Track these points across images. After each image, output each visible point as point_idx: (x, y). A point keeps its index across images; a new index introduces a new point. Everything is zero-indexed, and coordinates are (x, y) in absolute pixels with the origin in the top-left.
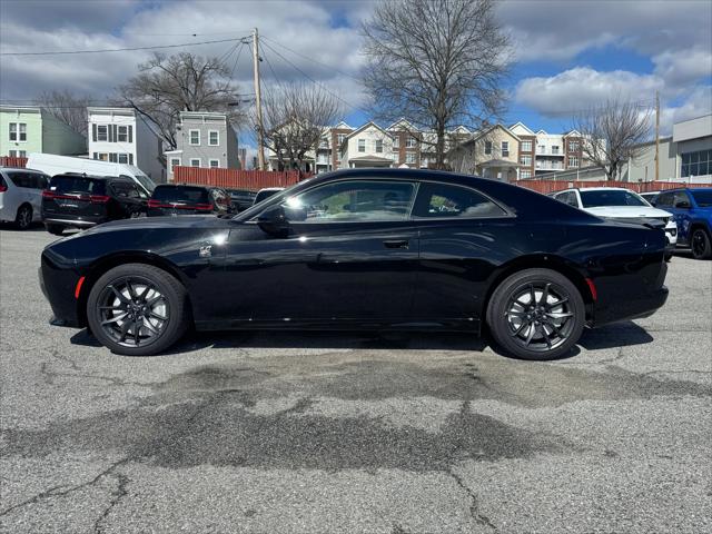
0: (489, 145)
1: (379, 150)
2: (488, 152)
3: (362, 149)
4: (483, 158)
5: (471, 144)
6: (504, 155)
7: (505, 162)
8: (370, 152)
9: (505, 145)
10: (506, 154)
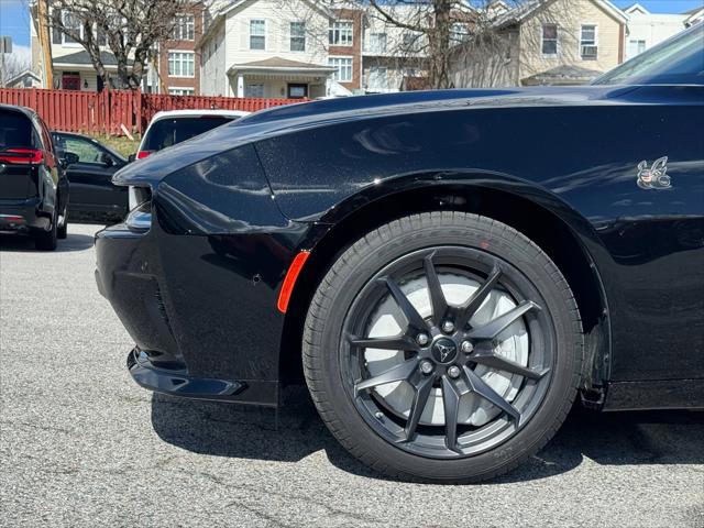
0: (551, 31)
1: (298, 44)
2: (550, 47)
3: (257, 42)
4: (539, 63)
5: (512, 27)
6: (585, 57)
7: (590, 72)
8: (278, 50)
9: (589, 30)
10: (590, 53)
